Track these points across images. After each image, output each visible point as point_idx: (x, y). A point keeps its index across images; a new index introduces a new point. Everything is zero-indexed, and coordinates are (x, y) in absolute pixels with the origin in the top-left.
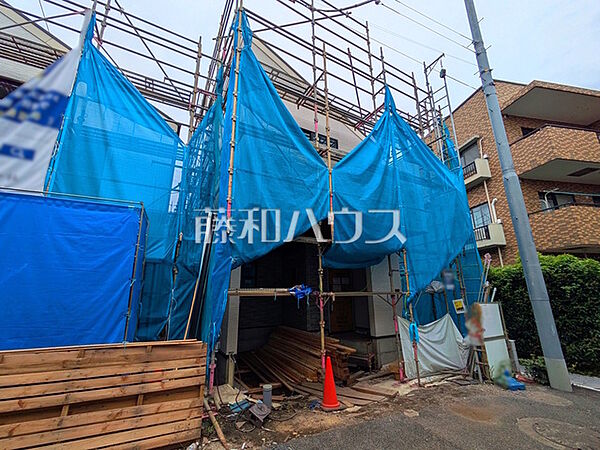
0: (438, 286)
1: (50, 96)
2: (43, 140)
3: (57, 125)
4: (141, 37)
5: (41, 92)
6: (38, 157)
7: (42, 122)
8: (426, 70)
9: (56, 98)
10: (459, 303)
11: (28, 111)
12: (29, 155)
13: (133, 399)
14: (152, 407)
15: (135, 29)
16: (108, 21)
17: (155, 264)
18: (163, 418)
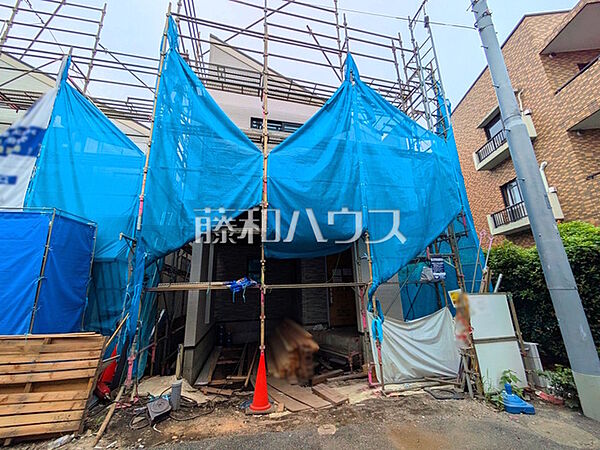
0: (430, 274)
1: (28, 131)
2: (24, 167)
3: (34, 154)
4: (130, 70)
5: (23, 129)
6: (19, 181)
7: (23, 153)
8: (410, 26)
9: (34, 132)
10: (454, 294)
11: (12, 146)
12: (13, 180)
13: (20, 386)
14: (37, 396)
15: (123, 64)
16: (95, 62)
17: (110, 263)
18: (46, 407)
